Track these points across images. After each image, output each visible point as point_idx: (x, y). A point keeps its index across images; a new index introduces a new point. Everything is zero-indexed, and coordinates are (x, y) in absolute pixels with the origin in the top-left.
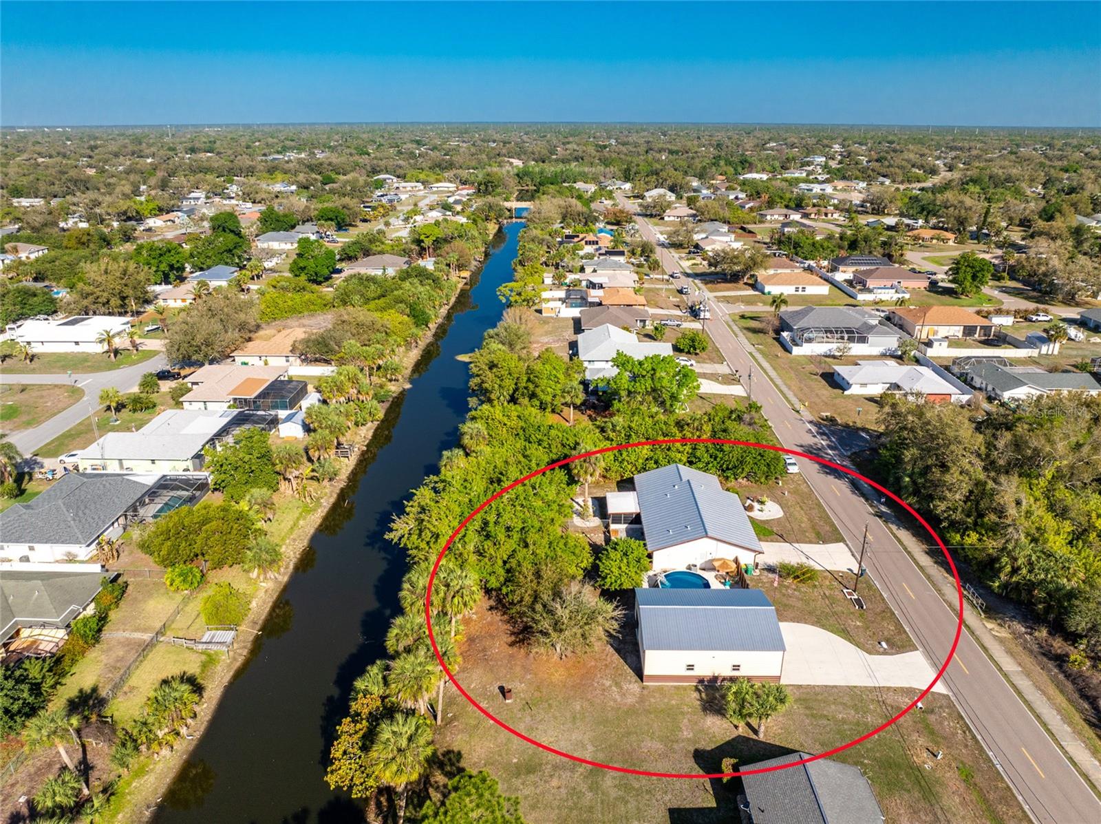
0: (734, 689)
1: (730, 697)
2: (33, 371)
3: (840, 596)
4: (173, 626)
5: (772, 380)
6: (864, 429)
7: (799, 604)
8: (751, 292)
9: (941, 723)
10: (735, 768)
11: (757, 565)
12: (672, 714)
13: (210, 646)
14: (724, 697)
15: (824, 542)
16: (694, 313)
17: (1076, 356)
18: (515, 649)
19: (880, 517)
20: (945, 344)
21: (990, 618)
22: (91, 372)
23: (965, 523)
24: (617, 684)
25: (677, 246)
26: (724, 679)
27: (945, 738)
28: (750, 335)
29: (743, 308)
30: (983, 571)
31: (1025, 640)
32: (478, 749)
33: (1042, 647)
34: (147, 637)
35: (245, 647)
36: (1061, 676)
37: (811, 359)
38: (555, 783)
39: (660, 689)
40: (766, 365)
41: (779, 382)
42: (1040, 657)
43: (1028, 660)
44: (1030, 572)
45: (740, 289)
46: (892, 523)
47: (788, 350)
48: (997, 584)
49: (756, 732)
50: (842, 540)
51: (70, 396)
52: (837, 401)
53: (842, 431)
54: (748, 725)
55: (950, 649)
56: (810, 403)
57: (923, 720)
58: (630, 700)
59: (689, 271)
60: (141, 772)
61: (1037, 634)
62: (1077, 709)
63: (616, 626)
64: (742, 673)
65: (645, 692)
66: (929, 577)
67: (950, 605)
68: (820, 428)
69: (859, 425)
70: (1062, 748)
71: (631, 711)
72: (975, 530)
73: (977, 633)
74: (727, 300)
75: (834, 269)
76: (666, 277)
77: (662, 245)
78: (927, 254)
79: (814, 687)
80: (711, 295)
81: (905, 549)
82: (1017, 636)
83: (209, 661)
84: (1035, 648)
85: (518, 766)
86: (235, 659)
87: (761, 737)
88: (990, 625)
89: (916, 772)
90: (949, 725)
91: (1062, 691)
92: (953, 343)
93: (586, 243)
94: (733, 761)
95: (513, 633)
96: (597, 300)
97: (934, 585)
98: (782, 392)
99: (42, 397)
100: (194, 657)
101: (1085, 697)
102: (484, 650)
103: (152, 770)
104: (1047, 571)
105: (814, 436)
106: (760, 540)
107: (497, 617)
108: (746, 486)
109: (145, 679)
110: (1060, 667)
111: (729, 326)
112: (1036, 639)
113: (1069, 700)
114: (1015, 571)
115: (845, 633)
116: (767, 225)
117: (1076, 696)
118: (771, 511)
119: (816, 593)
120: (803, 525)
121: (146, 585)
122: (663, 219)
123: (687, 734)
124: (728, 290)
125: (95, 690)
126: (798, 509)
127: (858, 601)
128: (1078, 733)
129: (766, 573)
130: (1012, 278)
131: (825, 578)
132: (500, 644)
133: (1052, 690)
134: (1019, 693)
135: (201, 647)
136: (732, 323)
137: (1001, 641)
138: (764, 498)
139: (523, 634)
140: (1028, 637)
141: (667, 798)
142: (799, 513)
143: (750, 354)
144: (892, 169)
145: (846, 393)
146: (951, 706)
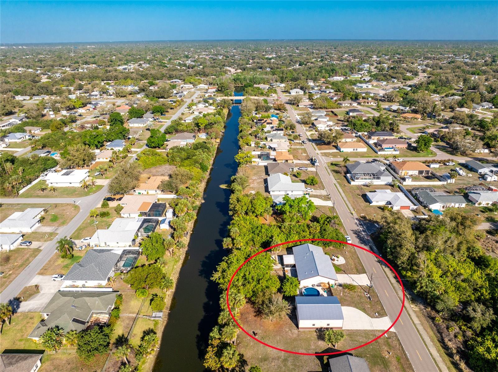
0: (328, 333)
1: (326, 336)
2: (56, 197)
3: (364, 295)
4: (142, 311)
5: (343, 198)
6: (377, 222)
7: (349, 299)
8: (335, 151)
9: (392, 342)
10: (328, 359)
11: (336, 284)
12: (308, 340)
13: (156, 318)
14: (325, 335)
15: (359, 274)
16: (313, 162)
17: (461, 184)
18: (257, 318)
19: (379, 262)
20: (411, 180)
21: (413, 303)
22: (80, 197)
23: (407, 268)
24: (290, 330)
25: (305, 123)
26: (324, 328)
27: (393, 347)
28: (335, 174)
29: (332, 159)
30: (412, 285)
31: (423, 312)
32: (248, 353)
33: (428, 314)
34: (134, 315)
35: (166, 317)
36: (433, 325)
37: (358, 187)
38: (273, 364)
39: (304, 332)
40: (341, 190)
41: (345, 199)
42: (427, 318)
43: (423, 319)
44: (427, 288)
45: (331, 149)
46: (383, 265)
47: (349, 183)
48: (416, 291)
49: (334, 346)
50: (365, 273)
51: (75, 210)
52: (367, 209)
53: (368, 223)
54: (332, 344)
55: (398, 315)
56: (357, 209)
57: (387, 341)
58: (295, 336)
59: (310, 138)
60: (144, 363)
61: (427, 309)
62: (436, 336)
63: (290, 312)
64: (330, 326)
65: (299, 333)
66: (394, 288)
67: (400, 299)
68: (360, 222)
69: (375, 220)
70: (429, 350)
71: (295, 340)
72: (410, 271)
73: (408, 309)
74: (326, 155)
75: (369, 137)
76: (301, 142)
77: (298, 122)
78: (409, 126)
79: (353, 330)
80: (319, 152)
81: (387, 276)
82: (421, 310)
83: (156, 323)
84: (426, 314)
85: (261, 358)
86: (164, 322)
87: (336, 348)
88: (412, 306)
89: (383, 359)
90: (395, 343)
91: (432, 330)
92: (414, 178)
93: (267, 123)
94: (327, 357)
95: (255, 312)
96: (273, 157)
97: (395, 291)
98: (346, 204)
99: (64, 210)
100: (151, 322)
101: (439, 332)
102: (246, 318)
103: (147, 362)
104: (432, 288)
105: (358, 226)
106: (337, 273)
107: (249, 306)
108: (332, 250)
109: (138, 331)
110: (433, 321)
111: (326, 169)
112: (427, 311)
113: (434, 333)
114: (422, 287)
115: (364, 310)
116: (342, 109)
117: (436, 332)
118: (341, 261)
119: (355, 295)
120: (352, 266)
121: (129, 296)
122: (298, 106)
123: (313, 347)
124: (326, 149)
125: (123, 335)
126: (351, 259)
127: (369, 297)
128: (435, 345)
129: (339, 287)
130: (442, 141)
131: (359, 288)
132: (251, 316)
133: (429, 330)
134: (418, 331)
135: (152, 319)
136: (327, 168)
137: (415, 312)
138: (339, 256)
139: (259, 313)
140: (424, 310)
141: (307, 368)
142: (351, 262)
143: (335, 184)
144: (398, 75)
145: (371, 205)
146: (396, 336)
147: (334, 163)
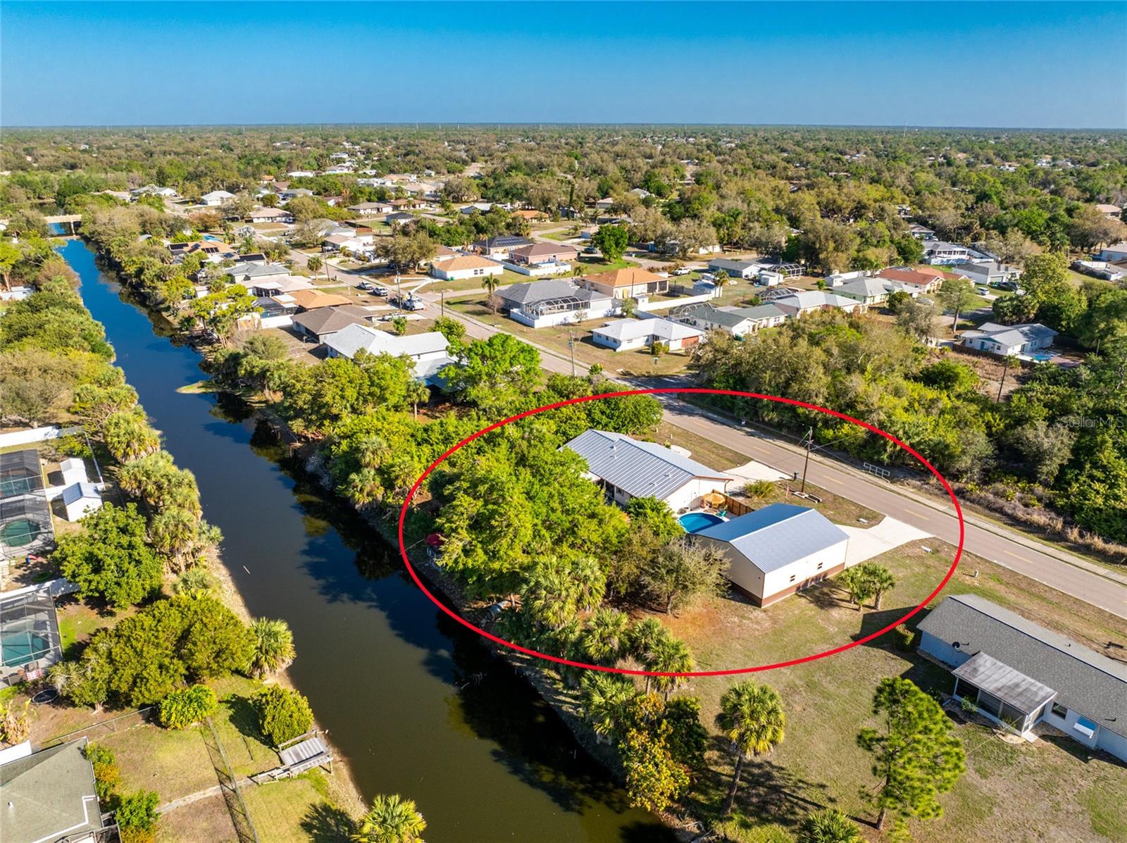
3: (797, 498)
6: (662, 376)
12: (805, 620)
13: (308, 765)
15: (741, 464)
19: (752, 436)
20: (647, 300)
24: (743, 617)
26: (812, 580)
28: (476, 317)
31: (927, 489)
34: (214, 791)
37: (558, 329)
39: (776, 607)
41: (552, 352)
42: (945, 496)
45: (420, 279)
47: (528, 325)
48: (886, 455)
50: (749, 459)
52: (618, 359)
53: (649, 380)
57: (941, 558)
58: (767, 624)
61: (931, 482)
64: (824, 568)
65: (769, 613)
66: (832, 467)
67: (866, 481)
68: (631, 382)
69: (653, 373)
71: (778, 632)
73: (901, 493)
75: (485, 251)
83: (318, 783)
87: (881, 609)
91: (977, 512)
93: (204, 251)
96: (294, 305)
97: (841, 471)
98: (565, 359)
110: (963, 497)
111: (449, 313)
112: (932, 485)
113: (985, 516)
116: (370, 219)
122: (252, 221)
126: (693, 446)
127: (812, 497)
136: (449, 310)
137: (917, 494)
138: (667, 443)
140: (925, 486)
145: (620, 350)
146: (942, 542)
147: (452, 301)
